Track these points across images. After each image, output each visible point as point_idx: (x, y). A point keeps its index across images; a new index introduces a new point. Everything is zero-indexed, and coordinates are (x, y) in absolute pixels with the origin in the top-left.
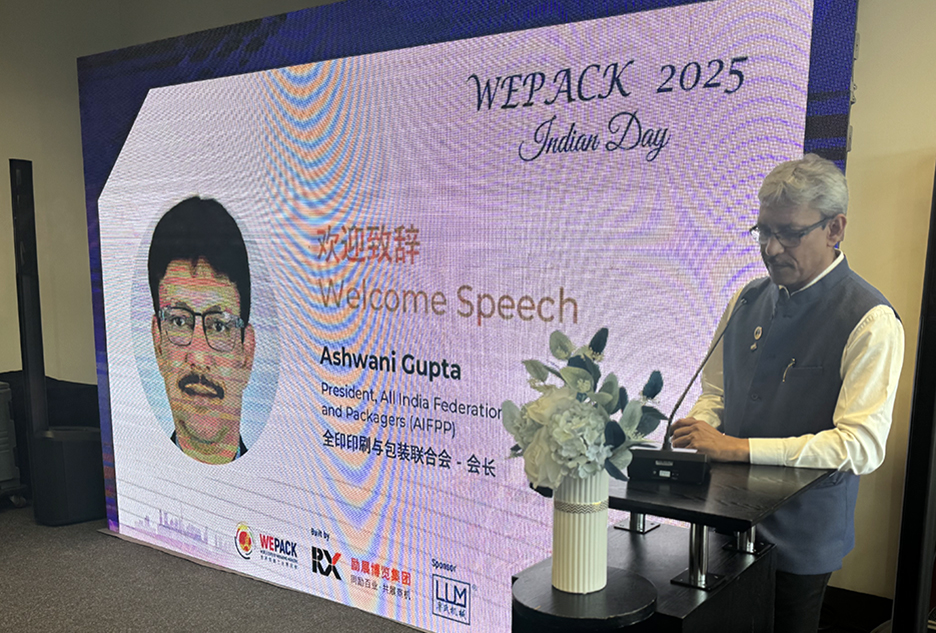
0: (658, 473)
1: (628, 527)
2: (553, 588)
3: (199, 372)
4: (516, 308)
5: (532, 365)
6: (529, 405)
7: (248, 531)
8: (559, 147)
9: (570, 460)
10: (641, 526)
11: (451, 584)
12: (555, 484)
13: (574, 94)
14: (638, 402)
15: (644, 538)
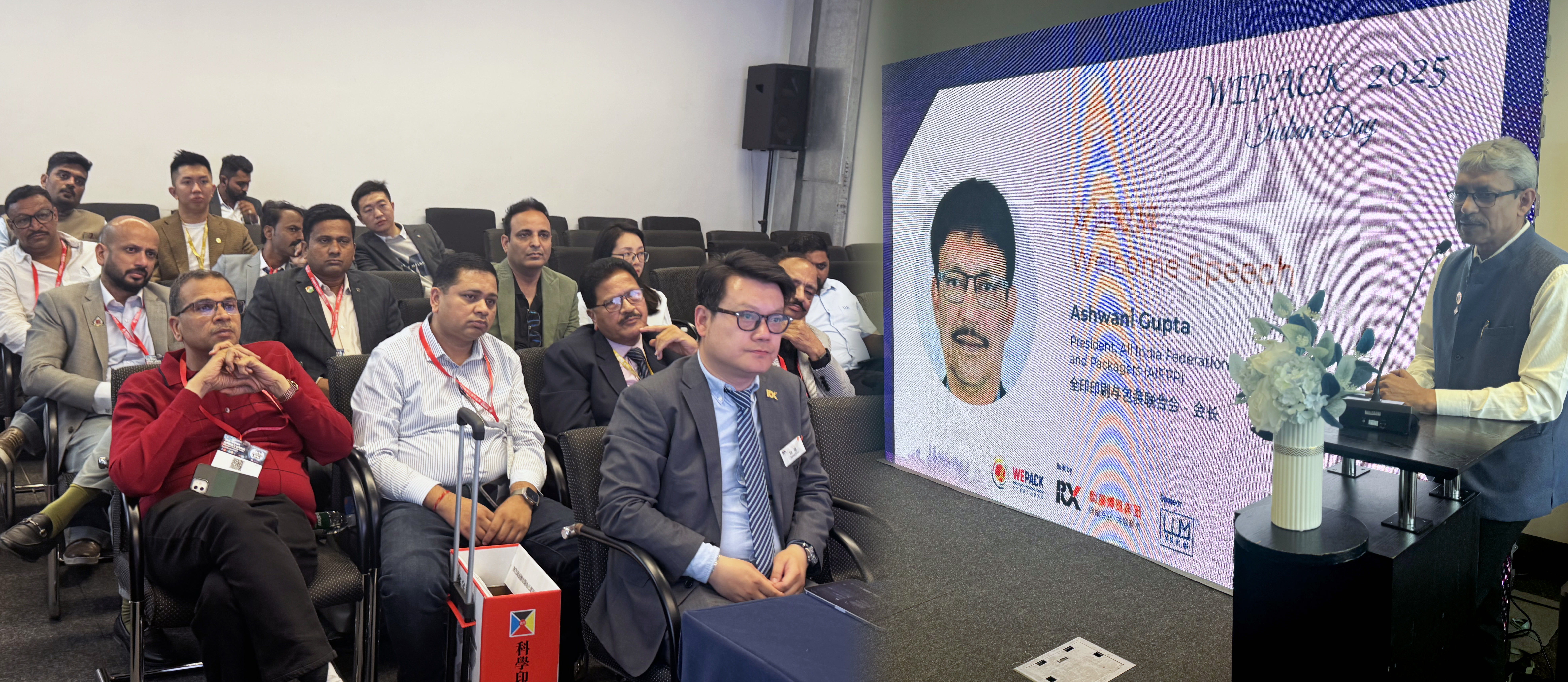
0: (1367, 422)
1: (1340, 471)
2: (1273, 525)
3: (970, 326)
4: (1240, 272)
5: (1257, 322)
6: (1253, 357)
7: (1003, 465)
8: (1280, 137)
9: (1290, 407)
10: (1353, 470)
11: (1177, 519)
12: (1275, 429)
13: (1295, 91)
14: (1352, 357)
15: (1355, 482)
